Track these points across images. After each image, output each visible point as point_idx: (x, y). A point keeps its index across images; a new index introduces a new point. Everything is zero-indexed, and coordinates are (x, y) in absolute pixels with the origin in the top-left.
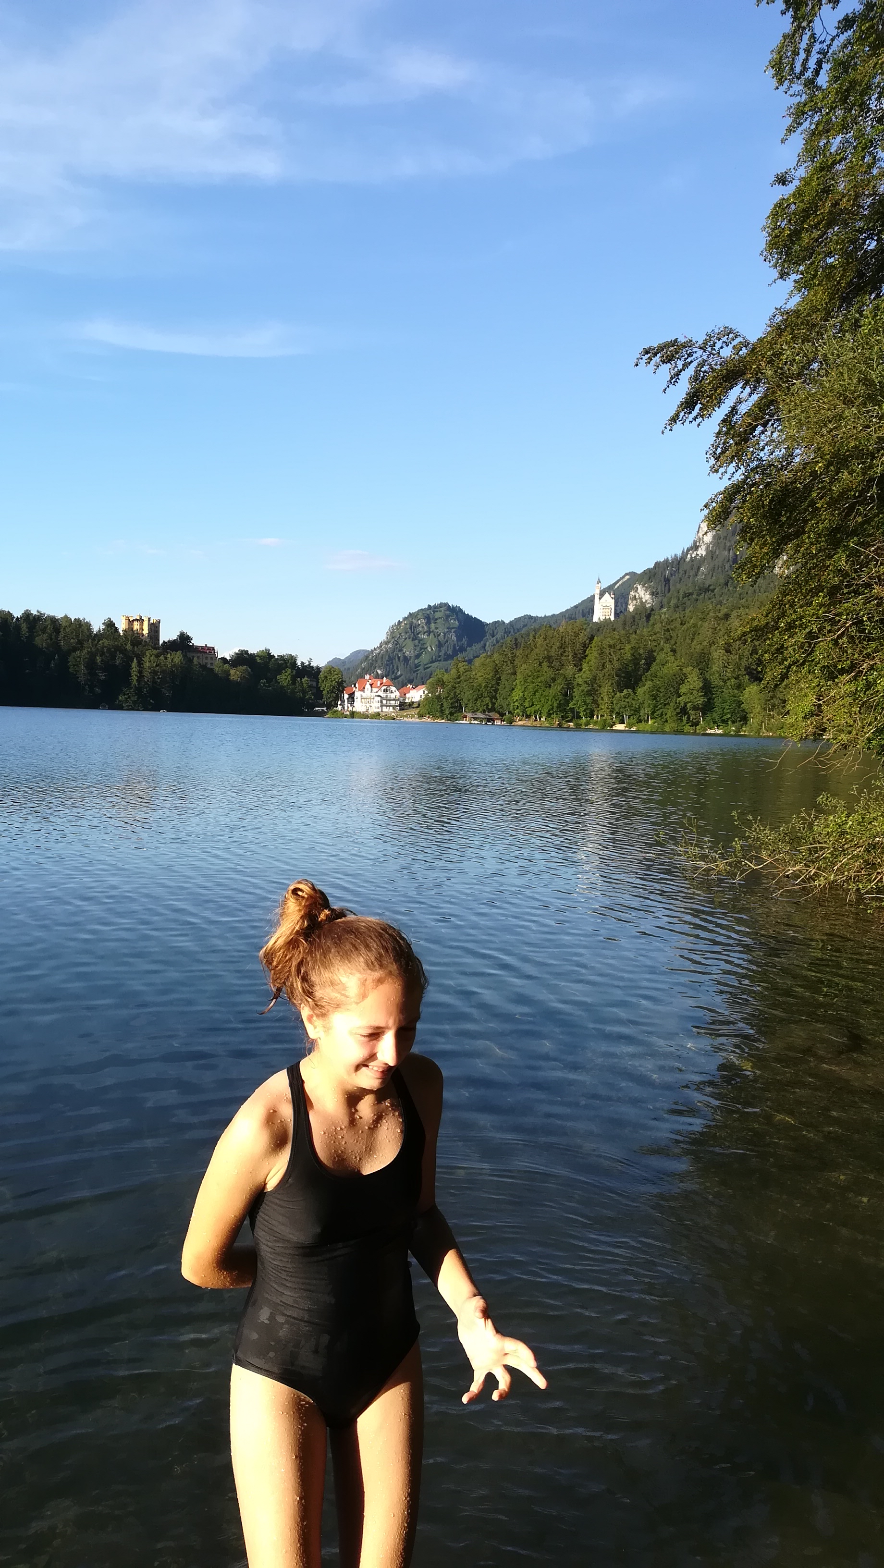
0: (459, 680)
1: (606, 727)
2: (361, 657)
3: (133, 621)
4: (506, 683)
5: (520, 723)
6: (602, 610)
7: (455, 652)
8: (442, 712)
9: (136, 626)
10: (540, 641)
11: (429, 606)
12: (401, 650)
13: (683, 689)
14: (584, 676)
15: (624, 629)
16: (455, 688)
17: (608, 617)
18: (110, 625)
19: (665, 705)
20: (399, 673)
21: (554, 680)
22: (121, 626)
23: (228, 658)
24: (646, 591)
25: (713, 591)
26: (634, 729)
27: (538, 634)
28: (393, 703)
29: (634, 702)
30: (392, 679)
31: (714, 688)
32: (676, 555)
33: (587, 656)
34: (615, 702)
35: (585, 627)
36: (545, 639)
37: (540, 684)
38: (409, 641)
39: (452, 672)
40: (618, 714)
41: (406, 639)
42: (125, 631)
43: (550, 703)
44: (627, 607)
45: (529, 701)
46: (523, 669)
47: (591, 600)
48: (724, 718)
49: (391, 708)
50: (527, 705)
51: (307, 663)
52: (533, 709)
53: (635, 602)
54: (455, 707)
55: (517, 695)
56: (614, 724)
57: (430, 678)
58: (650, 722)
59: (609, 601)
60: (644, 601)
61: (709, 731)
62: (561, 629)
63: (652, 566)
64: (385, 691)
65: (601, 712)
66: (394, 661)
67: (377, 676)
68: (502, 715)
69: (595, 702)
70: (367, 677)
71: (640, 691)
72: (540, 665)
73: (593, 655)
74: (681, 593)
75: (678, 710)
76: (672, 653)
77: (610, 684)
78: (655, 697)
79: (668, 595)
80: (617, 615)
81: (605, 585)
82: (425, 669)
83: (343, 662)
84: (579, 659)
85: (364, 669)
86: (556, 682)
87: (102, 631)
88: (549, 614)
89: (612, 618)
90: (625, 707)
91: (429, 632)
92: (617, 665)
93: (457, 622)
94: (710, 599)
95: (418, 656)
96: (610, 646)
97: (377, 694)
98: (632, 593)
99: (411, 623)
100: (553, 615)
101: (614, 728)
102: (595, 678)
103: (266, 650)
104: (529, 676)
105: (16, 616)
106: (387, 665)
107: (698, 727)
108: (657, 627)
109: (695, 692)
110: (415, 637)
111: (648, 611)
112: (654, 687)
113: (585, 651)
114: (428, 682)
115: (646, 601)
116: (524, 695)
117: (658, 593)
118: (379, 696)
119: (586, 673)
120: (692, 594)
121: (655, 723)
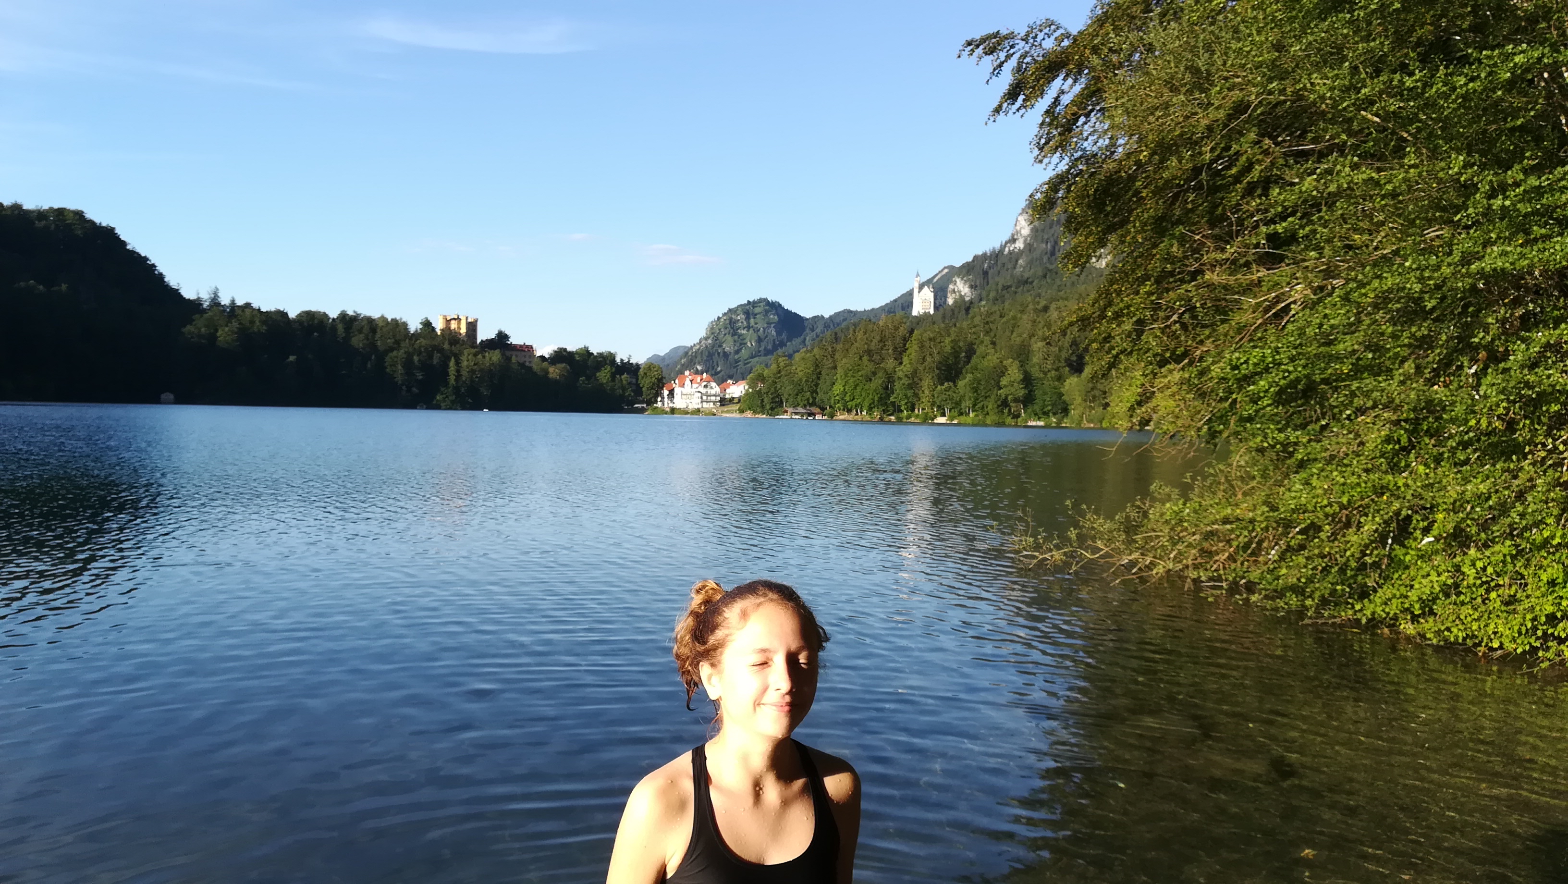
0: (779, 375)
1: (927, 420)
2: (681, 352)
3: (451, 320)
5: (842, 417)
6: (921, 304)
7: (775, 347)
8: (763, 407)
9: (454, 325)
10: (860, 335)
11: (749, 302)
12: (720, 346)
13: (1004, 381)
14: (904, 370)
15: (943, 322)
16: (776, 383)
17: (927, 311)
18: (427, 324)
19: (986, 397)
20: (719, 369)
21: (874, 373)
22: (439, 325)
23: (547, 356)
24: (965, 284)
25: (1032, 283)
26: (955, 422)
27: (858, 328)
28: (713, 398)
29: (955, 395)
30: (712, 375)
31: (1035, 380)
32: (994, 248)
33: (907, 349)
34: (936, 395)
35: (904, 320)
36: (865, 333)
37: (861, 378)
38: (729, 338)
39: (772, 367)
40: (939, 407)
41: (725, 335)
42: (442, 330)
43: (871, 396)
44: (946, 300)
45: (850, 396)
46: (844, 363)
47: (910, 294)
48: (1046, 410)
49: (712, 403)
50: (847, 398)
51: (627, 360)
52: (854, 403)
53: (954, 295)
54: (776, 402)
55: (838, 389)
56: (936, 417)
57: (750, 373)
58: (972, 415)
59: (928, 294)
60: (963, 294)
61: (1030, 423)
62: (881, 323)
63: (970, 259)
64: (706, 386)
65: (922, 406)
66: (714, 357)
67: (697, 372)
68: (823, 409)
69: (916, 395)
70: (687, 373)
71: (961, 383)
72: (861, 359)
73: (913, 348)
74: (1000, 287)
75: (999, 403)
76: (992, 346)
77: (930, 377)
78: (975, 390)
79: (988, 288)
80: (936, 308)
81: (924, 279)
82: (745, 364)
83: (663, 358)
84: (900, 353)
85: (683, 365)
86: (877, 376)
87: (419, 331)
88: (868, 308)
89: (932, 312)
90: (946, 400)
91: (748, 327)
92: (937, 358)
93: (776, 317)
94: (1028, 291)
95: (737, 352)
96: (930, 339)
97: (697, 390)
98: (951, 287)
99: (731, 319)
100: (873, 309)
101: (935, 421)
102: (915, 371)
103: (585, 347)
104: (850, 370)
106: (707, 360)
107: (1019, 419)
108: (977, 320)
109: (1015, 384)
110: (734, 333)
111: (968, 305)
112: (974, 379)
113: (905, 345)
114: (748, 377)
115: (966, 294)
116: (845, 389)
117: (977, 286)
118: (699, 392)
119: (906, 367)
120: (1011, 287)
121: (977, 416)
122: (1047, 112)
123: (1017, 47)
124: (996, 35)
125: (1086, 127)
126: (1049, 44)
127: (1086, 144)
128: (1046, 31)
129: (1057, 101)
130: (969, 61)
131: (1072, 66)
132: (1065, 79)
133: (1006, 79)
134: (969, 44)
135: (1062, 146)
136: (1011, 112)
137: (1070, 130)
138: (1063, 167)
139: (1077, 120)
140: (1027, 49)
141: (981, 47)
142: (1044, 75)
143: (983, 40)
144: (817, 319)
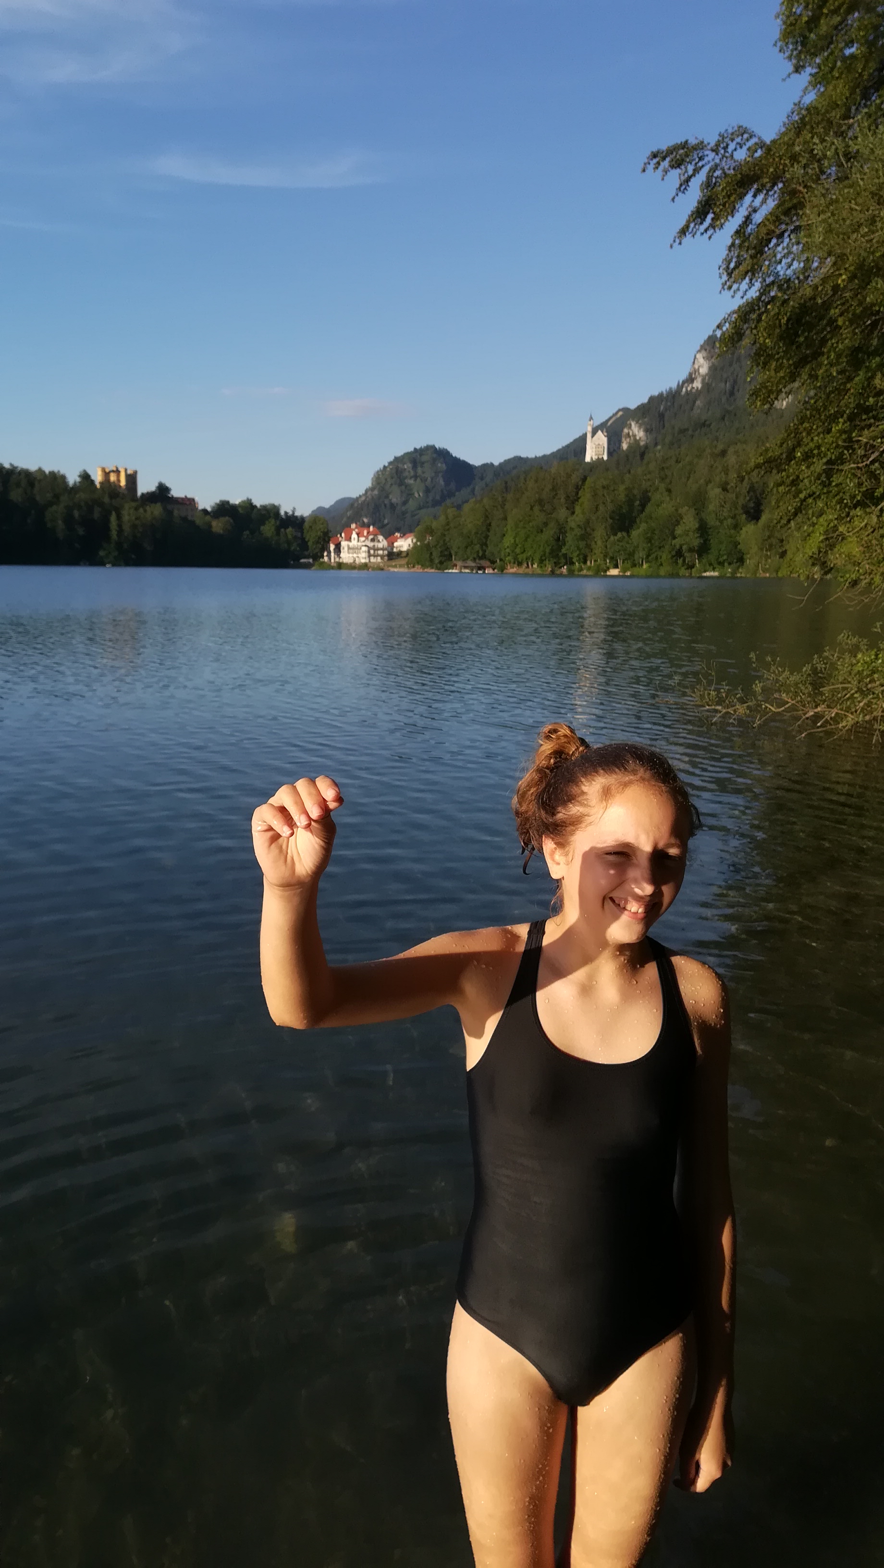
0: (447, 527)
1: (600, 572)
2: (346, 504)
3: (110, 472)
4: (497, 529)
5: (512, 571)
6: (594, 450)
7: (443, 498)
8: (431, 561)
9: (113, 478)
10: (530, 484)
11: (415, 449)
12: (387, 497)
13: (679, 531)
14: (577, 520)
15: (617, 468)
16: (445, 535)
17: (600, 457)
18: (86, 477)
19: (660, 548)
20: (386, 521)
21: (546, 524)
22: (98, 478)
23: (209, 509)
24: (640, 427)
25: (709, 425)
26: (628, 573)
27: (529, 476)
28: (380, 552)
29: (628, 546)
30: (379, 528)
31: (710, 528)
32: (671, 389)
33: (579, 498)
34: (608, 546)
35: (577, 467)
36: (536, 481)
37: (532, 530)
38: (396, 489)
39: (440, 519)
40: (612, 558)
41: (392, 485)
42: (101, 483)
43: (542, 549)
44: (620, 445)
45: (520, 548)
46: (514, 514)
47: (582, 440)
48: (721, 560)
49: (379, 558)
50: (518, 550)
51: (291, 513)
52: (524, 556)
53: (628, 440)
54: (445, 556)
56: (608, 569)
57: (418, 525)
58: (645, 566)
59: (601, 438)
60: (638, 438)
61: (705, 574)
62: (553, 471)
63: (646, 400)
64: (373, 540)
65: (594, 557)
66: (380, 509)
67: (364, 525)
68: (493, 562)
69: (588, 546)
70: (353, 526)
71: (635, 533)
72: (532, 509)
73: (586, 497)
74: (676, 430)
75: (674, 553)
76: (667, 493)
77: (603, 527)
78: (650, 540)
79: (663, 432)
80: (610, 454)
81: (598, 422)
82: (413, 516)
83: (328, 511)
84: (572, 502)
85: (348, 518)
86: (548, 527)
87: (78, 484)
88: (540, 454)
89: (605, 458)
90: (619, 551)
91: (416, 477)
92: (610, 507)
93: (444, 465)
94: (706, 434)
95: (405, 503)
96: (604, 487)
97: (364, 544)
98: (626, 431)
99: (397, 469)
100: (544, 456)
101: (608, 573)
102: (588, 522)
103: (248, 499)
104: (521, 521)
106: (373, 513)
107: (693, 570)
108: (652, 466)
109: (691, 533)
110: (401, 483)
111: (643, 449)
112: (648, 529)
113: (577, 493)
114: (416, 529)
115: (640, 438)
116: (515, 541)
117: (652, 430)
118: (366, 546)
119: (578, 518)
120: (687, 430)
121: (650, 567)
122: (737, 232)
123: (706, 159)
124: (684, 145)
125: (779, 249)
126: (741, 155)
127: (779, 268)
128: (738, 140)
129: (748, 220)
130: (653, 176)
131: (766, 180)
132: (755, 196)
133: (694, 195)
134: (655, 156)
135: (753, 271)
136: (698, 233)
137: (762, 252)
138: (753, 293)
139: (770, 241)
140: (717, 161)
141: (668, 159)
142: (735, 190)
143: (670, 151)
144: (487, 467)
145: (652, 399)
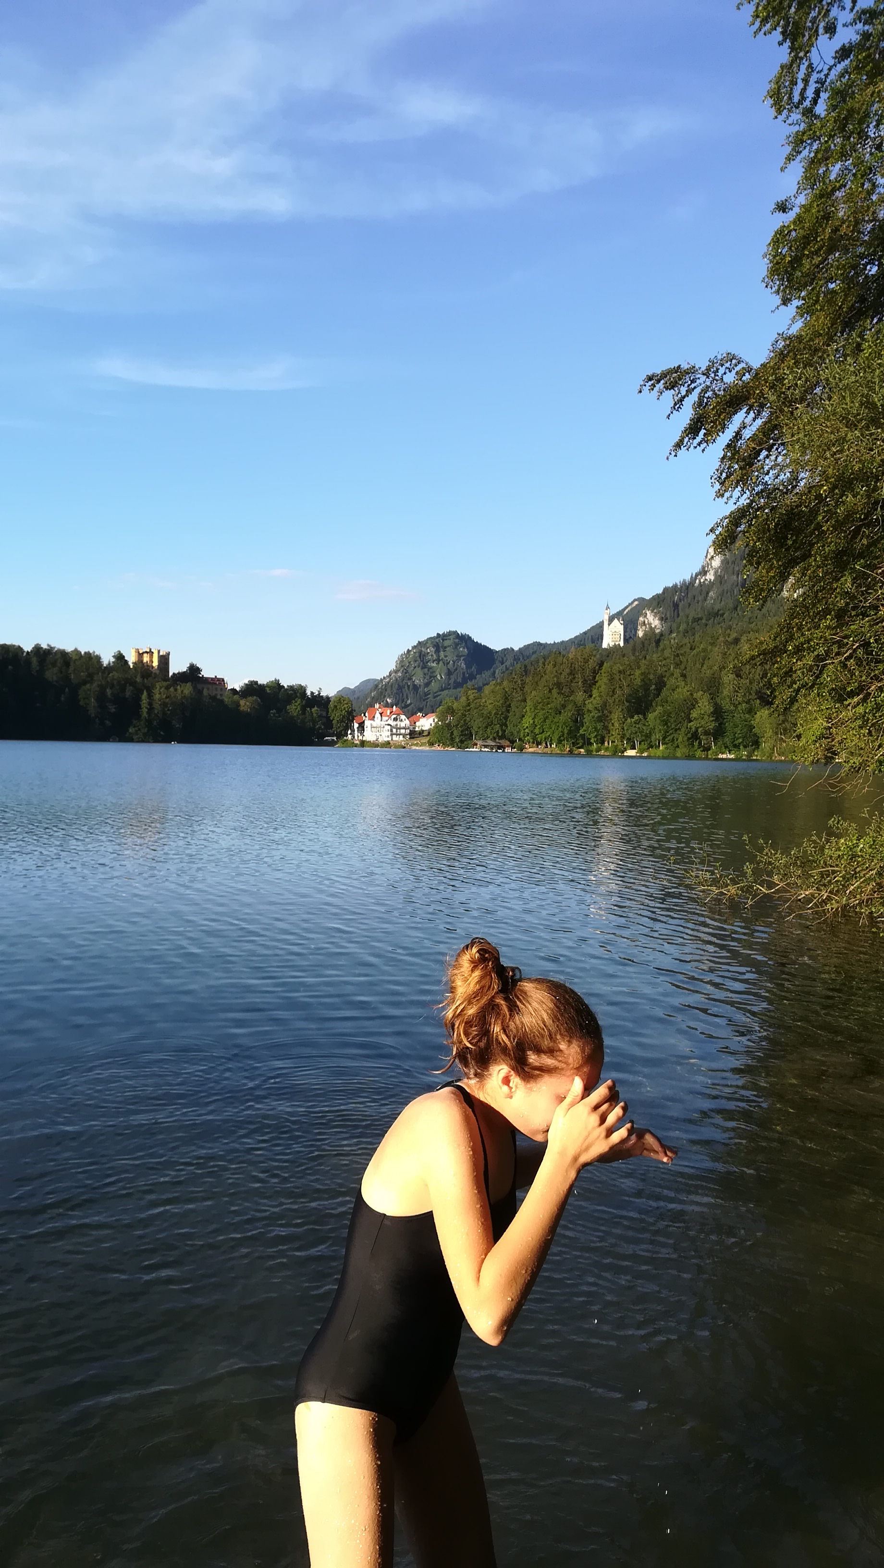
0: (468, 708)
1: (617, 753)
2: (371, 686)
3: (143, 653)
4: (516, 710)
5: (531, 750)
6: (611, 637)
7: (465, 680)
8: (452, 740)
9: (146, 658)
10: (549, 668)
11: (438, 634)
12: (410, 679)
13: (694, 714)
14: (595, 702)
15: (634, 654)
16: (465, 715)
17: (617, 643)
18: (120, 657)
19: (676, 730)
20: (409, 702)
21: (564, 706)
22: (131, 658)
23: (238, 689)
24: (655, 616)
25: (722, 615)
26: (645, 754)
27: (547, 661)
28: (403, 731)
29: (644, 728)
30: (402, 708)
31: (725, 712)
32: (684, 580)
33: (597, 682)
34: (625, 728)
35: (594, 652)
36: (555, 666)
37: (550, 711)
38: (419, 671)
39: (461, 700)
40: (629, 740)
41: (415, 667)
42: (134, 663)
43: (560, 729)
44: (636, 632)
45: (539, 728)
46: (533, 696)
47: (600, 626)
48: (736, 742)
49: (401, 736)
50: (537, 731)
51: (317, 693)
52: (543, 736)
53: (644, 627)
54: (465, 735)
56: (625, 750)
57: (440, 706)
58: (661, 748)
59: (618, 627)
60: (653, 626)
61: (720, 756)
62: (571, 656)
63: (660, 591)
64: (396, 719)
65: (612, 738)
66: (403, 690)
67: (387, 705)
68: (512, 742)
69: (606, 728)
70: (377, 706)
71: (651, 716)
72: (550, 691)
73: (603, 680)
74: (690, 619)
75: (689, 735)
76: (682, 678)
77: (620, 710)
78: (665, 723)
79: (678, 620)
80: (626, 641)
81: (614, 611)
82: (435, 697)
83: (353, 691)
84: (589, 685)
85: (373, 698)
86: (567, 709)
87: (112, 664)
88: (558, 640)
89: (622, 644)
90: (636, 733)
91: (438, 660)
92: (627, 691)
93: (466, 650)
94: (719, 624)
95: (427, 685)
96: (620, 672)
97: (387, 723)
98: (641, 619)
99: (420, 652)
100: (563, 642)
101: (625, 754)
102: (605, 704)
103: (276, 680)
104: (540, 703)
105: (26, 650)
106: (397, 693)
107: (710, 752)
108: (667, 653)
109: (706, 717)
110: (424, 666)
111: (658, 637)
112: (665, 712)
113: (594, 678)
114: (438, 710)
115: (656, 626)
116: (534, 722)
117: (667, 619)
118: (389, 725)
119: (596, 700)
120: (701, 619)
121: (667, 748)
122: (728, 446)
123: (697, 382)
124: (677, 369)
125: (767, 461)
126: (730, 379)
127: (767, 478)
128: (727, 365)
129: (738, 435)
131: (753, 400)
132: (746, 414)
134: (650, 379)
135: (742, 481)
136: (692, 446)
137: (751, 464)
138: (744, 501)
139: (758, 455)
141: (662, 382)
142: (725, 409)
143: (664, 375)
144: (506, 651)
145: (666, 590)
